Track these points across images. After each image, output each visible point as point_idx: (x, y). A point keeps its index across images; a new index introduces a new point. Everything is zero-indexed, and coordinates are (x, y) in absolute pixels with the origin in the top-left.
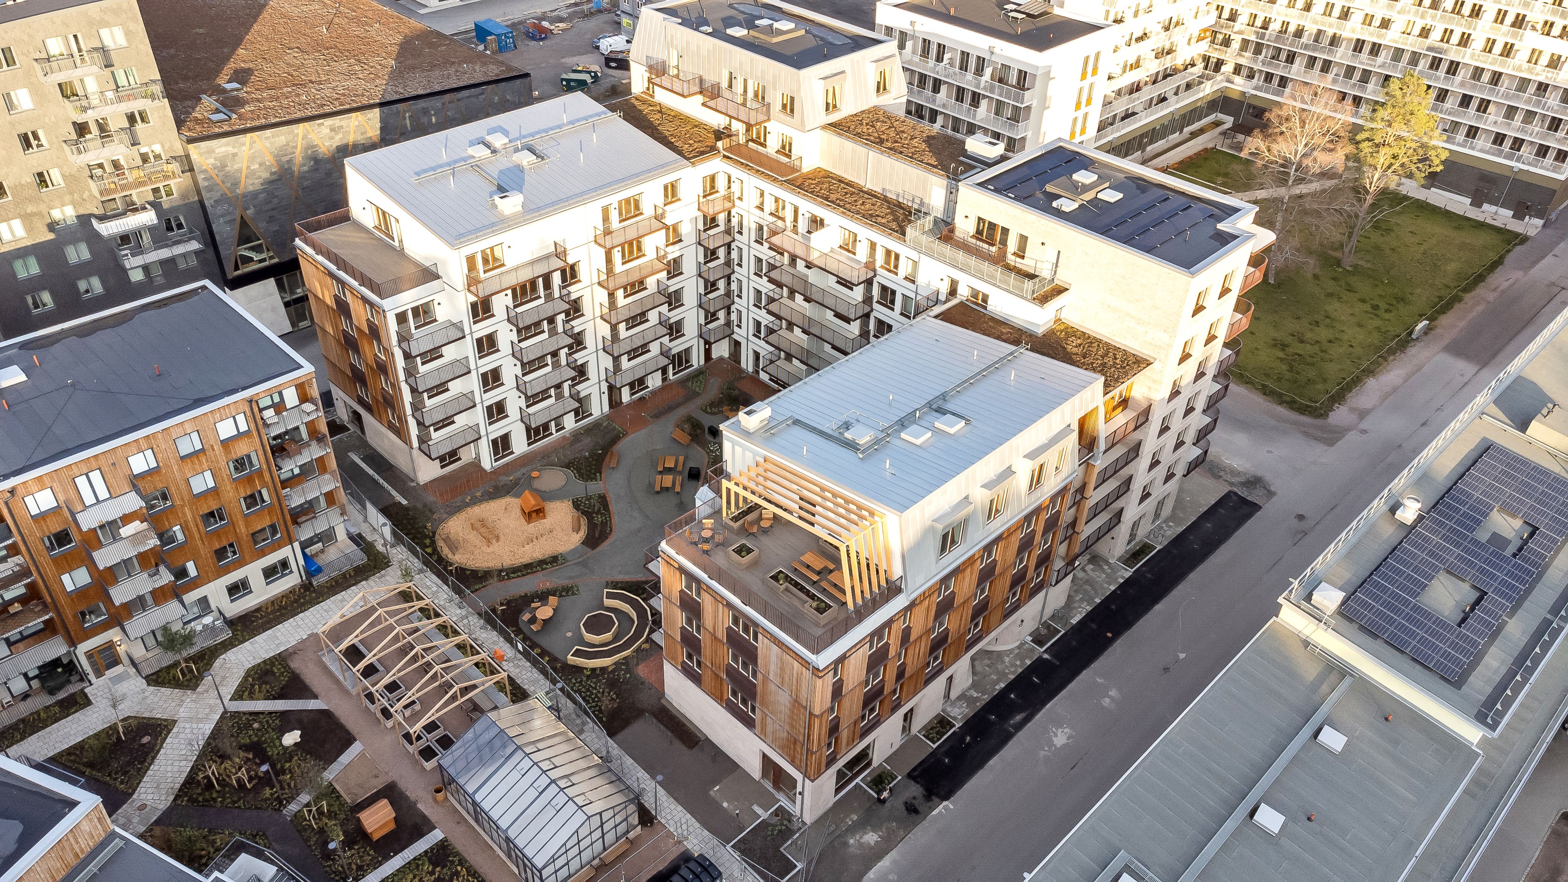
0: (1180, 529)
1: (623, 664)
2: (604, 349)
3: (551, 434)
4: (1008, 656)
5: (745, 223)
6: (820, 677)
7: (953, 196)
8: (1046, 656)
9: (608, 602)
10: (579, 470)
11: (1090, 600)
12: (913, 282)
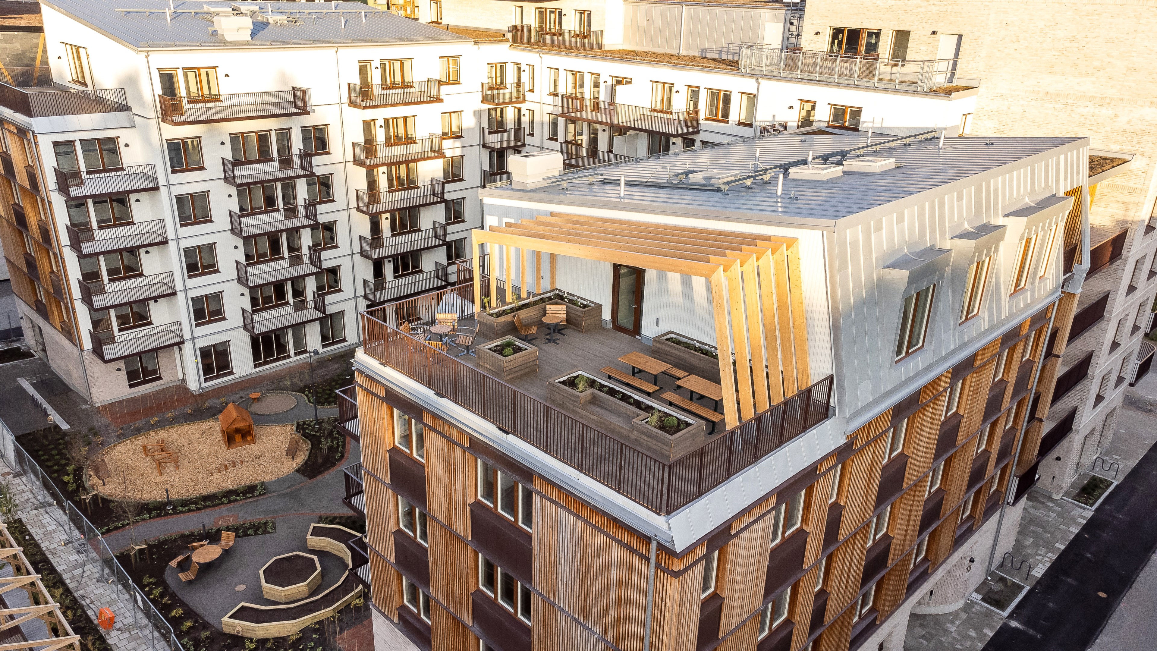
0: (1133, 463)
1: (316, 631)
2: (362, 254)
3: (289, 357)
4: (952, 622)
5: (537, 119)
6: (677, 575)
7: (793, 29)
8: (1014, 624)
9: (313, 541)
10: (315, 394)
11: (1050, 547)
12: (750, 125)
